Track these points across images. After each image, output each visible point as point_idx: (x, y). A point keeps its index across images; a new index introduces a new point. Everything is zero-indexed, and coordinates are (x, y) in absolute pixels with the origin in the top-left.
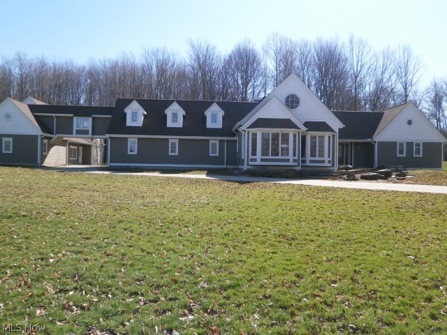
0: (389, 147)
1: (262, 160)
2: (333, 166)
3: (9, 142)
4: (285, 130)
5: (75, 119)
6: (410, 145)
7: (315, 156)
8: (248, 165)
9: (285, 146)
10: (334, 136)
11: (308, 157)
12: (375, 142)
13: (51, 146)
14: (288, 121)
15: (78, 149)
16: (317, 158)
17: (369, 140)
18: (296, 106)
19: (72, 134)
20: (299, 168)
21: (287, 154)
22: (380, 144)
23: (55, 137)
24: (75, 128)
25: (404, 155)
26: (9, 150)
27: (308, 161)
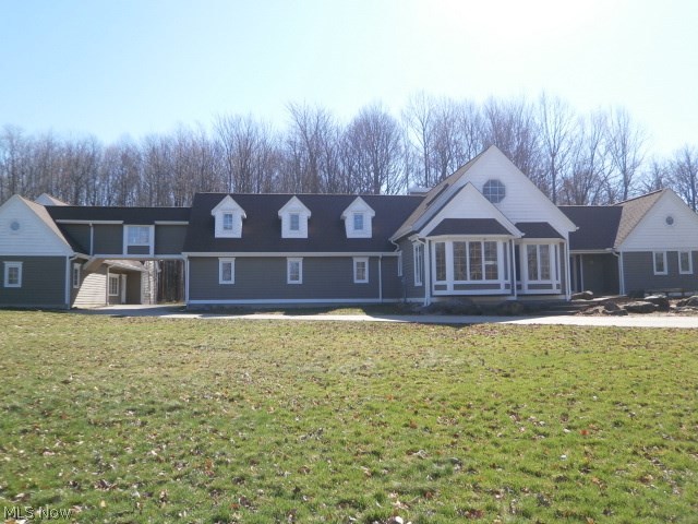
0: (641, 259)
1: (456, 287)
2: (564, 293)
3: (16, 269)
4: (490, 238)
5: (126, 228)
6: (672, 255)
7: (536, 278)
8: (431, 296)
9: (491, 263)
10: (562, 245)
11: (526, 281)
12: (618, 253)
13: (85, 274)
14: (493, 222)
15: (120, 277)
16: (540, 281)
17: (608, 250)
18: (501, 198)
19: (121, 253)
20: (514, 298)
21: (495, 277)
22: (627, 255)
23: (92, 258)
24: (126, 244)
25: (665, 272)
26: (16, 282)
27: (526, 287)
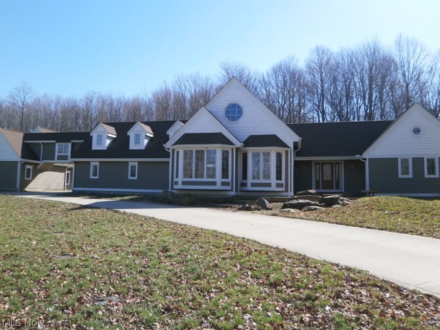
0: (388, 165)
1: (184, 183)
2: (287, 191)
4: (211, 147)
5: (57, 145)
6: (418, 162)
7: (259, 178)
8: (172, 188)
9: (212, 166)
10: (287, 152)
11: (250, 180)
12: (365, 159)
16: (262, 181)
17: (358, 156)
18: (239, 117)
19: (54, 159)
22: (373, 161)
24: (57, 154)
25: (410, 176)
27: (249, 185)
